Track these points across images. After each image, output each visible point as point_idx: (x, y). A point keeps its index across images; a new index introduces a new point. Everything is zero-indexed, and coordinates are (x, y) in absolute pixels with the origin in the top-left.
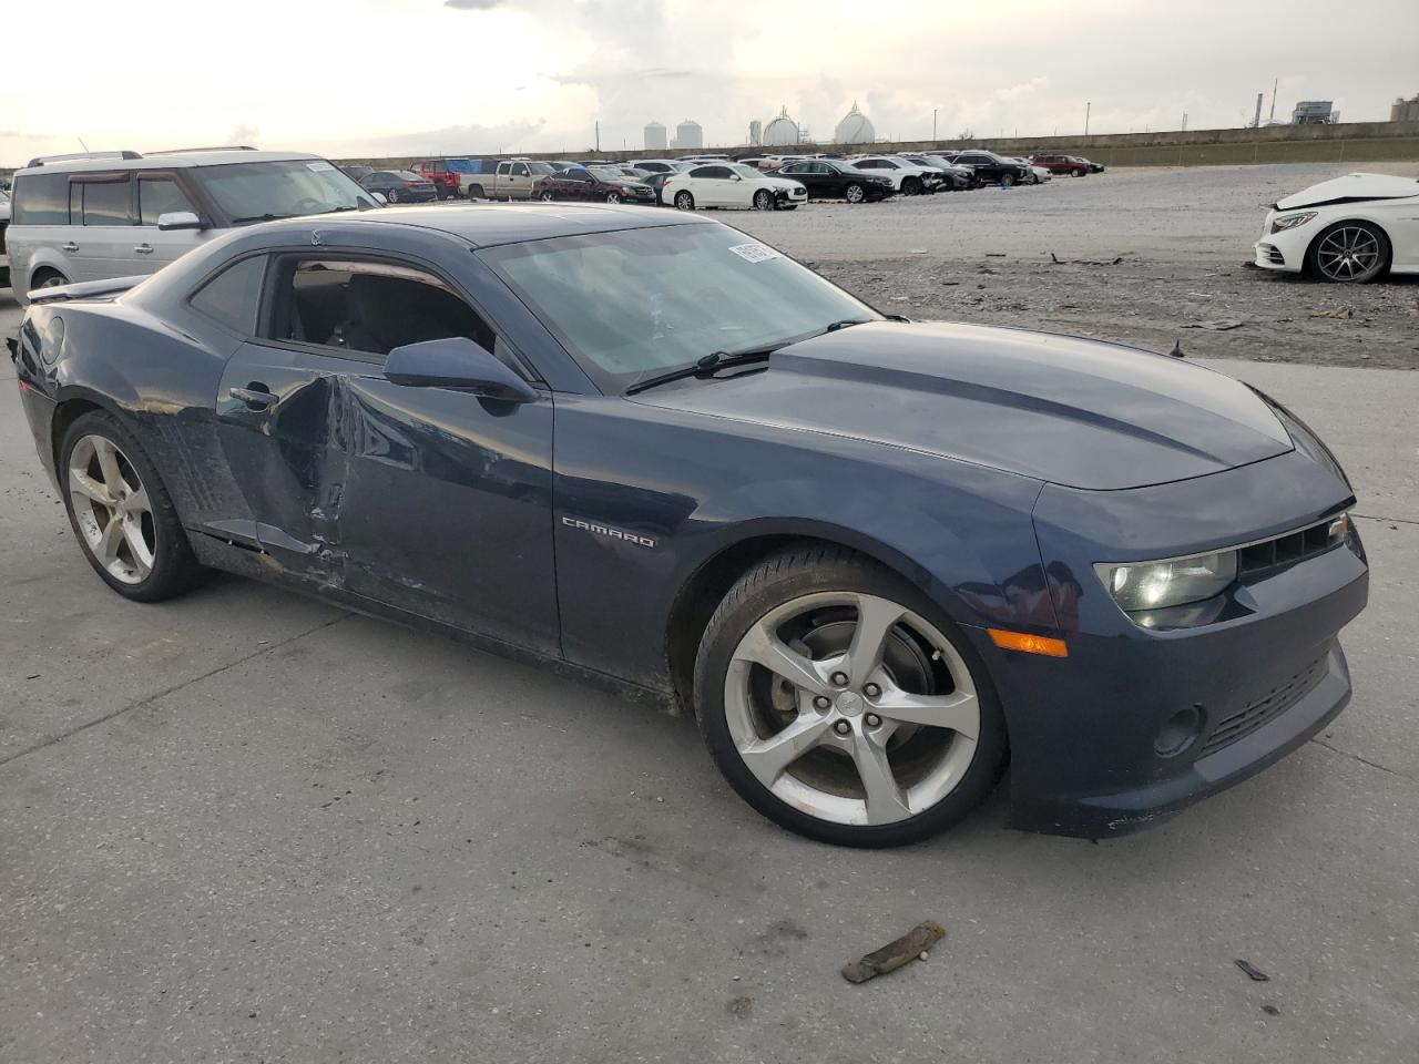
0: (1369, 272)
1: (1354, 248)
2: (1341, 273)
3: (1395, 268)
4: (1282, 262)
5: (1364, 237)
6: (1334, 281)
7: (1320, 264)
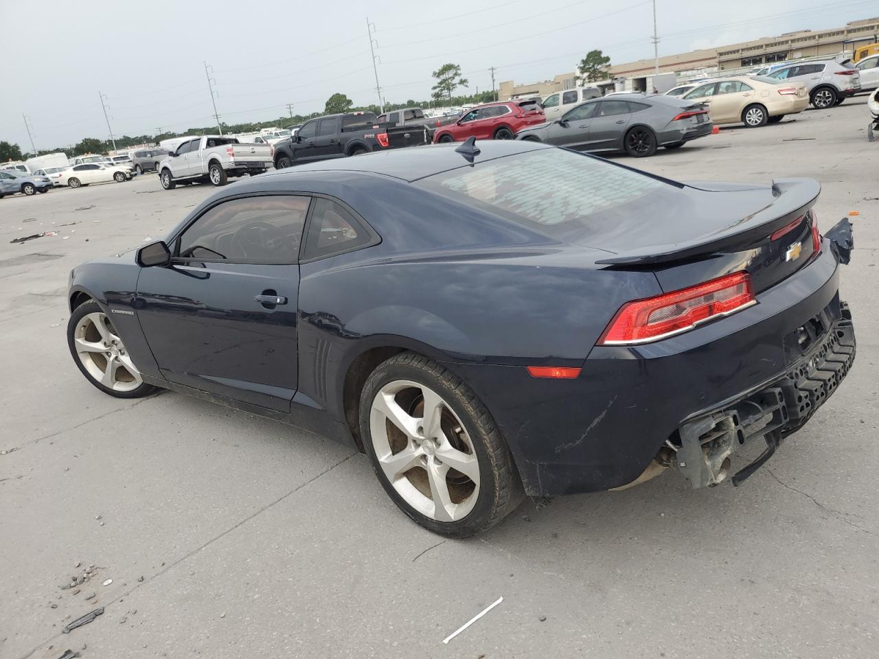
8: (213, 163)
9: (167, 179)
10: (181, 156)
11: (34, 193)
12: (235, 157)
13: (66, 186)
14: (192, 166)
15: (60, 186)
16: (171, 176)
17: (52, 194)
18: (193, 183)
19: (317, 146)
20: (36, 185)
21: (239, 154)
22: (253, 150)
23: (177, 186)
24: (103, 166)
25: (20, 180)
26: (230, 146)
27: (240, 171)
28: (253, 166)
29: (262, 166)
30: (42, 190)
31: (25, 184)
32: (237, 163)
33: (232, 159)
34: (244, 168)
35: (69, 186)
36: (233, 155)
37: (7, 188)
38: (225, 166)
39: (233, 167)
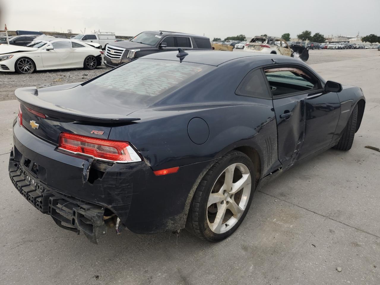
0: (32, 70)
1: (26, 65)
2: (25, 71)
3: (38, 69)
4: (9, 69)
5: (28, 62)
6: (24, 74)
7: (19, 69)
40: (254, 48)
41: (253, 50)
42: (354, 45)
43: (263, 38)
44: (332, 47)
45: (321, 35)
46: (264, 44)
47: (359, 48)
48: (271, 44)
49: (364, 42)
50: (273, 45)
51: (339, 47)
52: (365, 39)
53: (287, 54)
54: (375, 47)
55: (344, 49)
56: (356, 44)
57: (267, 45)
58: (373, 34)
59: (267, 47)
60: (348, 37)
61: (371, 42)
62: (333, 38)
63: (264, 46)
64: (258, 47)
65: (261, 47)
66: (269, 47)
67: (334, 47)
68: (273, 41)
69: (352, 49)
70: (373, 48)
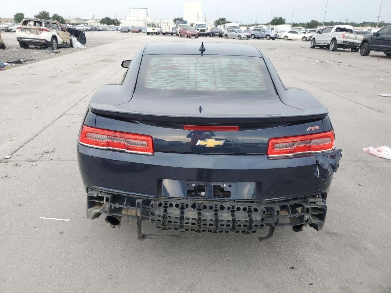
8: (334, 39)
9: (313, 43)
10: (323, 34)
11: (269, 39)
12: (345, 39)
13: (282, 39)
14: (325, 39)
15: (281, 39)
16: (315, 42)
17: (276, 41)
18: (325, 48)
19: (385, 39)
20: (272, 36)
21: (347, 37)
22: (356, 37)
23: (316, 47)
24: (299, 33)
25: (267, 33)
26: (344, 33)
27: (345, 46)
28: (352, 45)
29: (357, 46)
30: (273, 39)
31: (268, 35)
32: (344, 42)
33: (343, 39)
34: (347, 45)
35: (284, 39)
36: (344, 37)
37: (261, 36)
38: (338, 42)
39: (341, 43)
40: (30, 32)
41: (30, 34)
42: (98, 27)
43: (38, 21)
44: (80, 29)
45: (60, 17)
46: (41, 28)
47: (102, 30)
48: (50, 27)
49: (102, 24)
50: (51, 29)
51: (87, 29)
52: (103, 22)
53: (66, 37)
54: (114, 29)
55: (91, 31)
56: (99, 26)
57: (45, 28)
58: (108, 17)
59: (46, 30)
60: (84, 19)
61: (108, 24)
62: (72, 20)
63: (43, 30)
64: (35, 30)
65: (39, 30)
66: (49, 31)
67: (83, 29)
68: (50, 24)
69: (98, 31)
70: (113, 30)
